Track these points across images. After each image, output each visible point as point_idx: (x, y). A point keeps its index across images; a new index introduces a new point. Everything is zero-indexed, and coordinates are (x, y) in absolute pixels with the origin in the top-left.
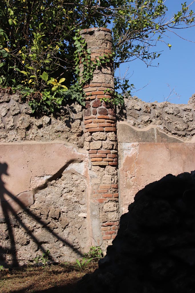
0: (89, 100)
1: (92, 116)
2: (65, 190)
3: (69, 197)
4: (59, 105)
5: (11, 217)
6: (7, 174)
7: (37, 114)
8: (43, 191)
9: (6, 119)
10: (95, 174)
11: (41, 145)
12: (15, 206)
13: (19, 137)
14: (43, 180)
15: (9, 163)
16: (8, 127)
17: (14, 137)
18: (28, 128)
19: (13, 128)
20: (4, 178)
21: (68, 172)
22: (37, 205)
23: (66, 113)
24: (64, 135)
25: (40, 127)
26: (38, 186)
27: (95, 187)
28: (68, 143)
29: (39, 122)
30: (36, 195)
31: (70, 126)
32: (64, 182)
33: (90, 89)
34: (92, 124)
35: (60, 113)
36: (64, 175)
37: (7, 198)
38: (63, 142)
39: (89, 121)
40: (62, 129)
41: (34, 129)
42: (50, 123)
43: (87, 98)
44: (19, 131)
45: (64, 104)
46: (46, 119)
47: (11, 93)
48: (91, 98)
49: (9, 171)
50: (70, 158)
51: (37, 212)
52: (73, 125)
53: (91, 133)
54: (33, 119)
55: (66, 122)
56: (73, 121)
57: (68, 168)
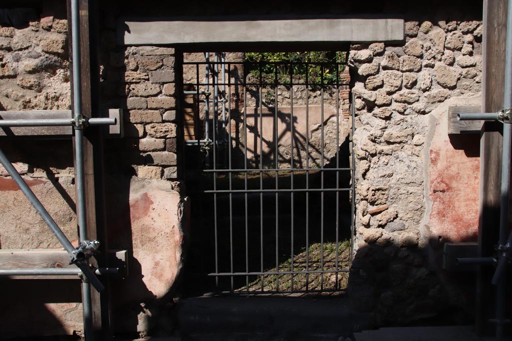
0: (343, 81)
1: (345, 90)
2: (329, 132)
3: (330, 135)
4: (326, 84)
5: (299, 145)
6: (297, 122)
7: (314, 90)
8: (316, 132)
9: (297, 93)
10: (346, 123)
11: (315, 107)
12: (301, 140)
13: (304, 103)
14: (316, 126)
15: (298, 117)
16: (298, 97)
17: (301, 103)
18: (309, 98)
19: (301, 98)
20: (295, 124)
21: (331, 122)
22: (313, 139)
23: (330, 89)
24: (329, 101)
25: (315, 97)
26: (314, 129)
27: (345, 130)
28: (331, 106)
29: (314, 94)
30: (313, 134)
31: (331, 96)
32: (328, 127)
33: (344, 75)
34: (345, 95)
35: (326, 88)
36: (328, 123)
37: (297, 135)
38: (328, 105)
39: (343, 93)
40: (327, 98)
41: (312, 99)
42: (320, 95)
43: (342, 80)
44: (304, 100)
45: (328, 83)
46: (319, 92)
47: (299, 79)
48: (344, 79)
49: (298, 121)
50: (331, 114)
51: (313, 143)
52: (334, 95)
53: (344, 100)
54: (311, 93)
55: (330, 94)
56: (334, 93)
57: (330, 120)
